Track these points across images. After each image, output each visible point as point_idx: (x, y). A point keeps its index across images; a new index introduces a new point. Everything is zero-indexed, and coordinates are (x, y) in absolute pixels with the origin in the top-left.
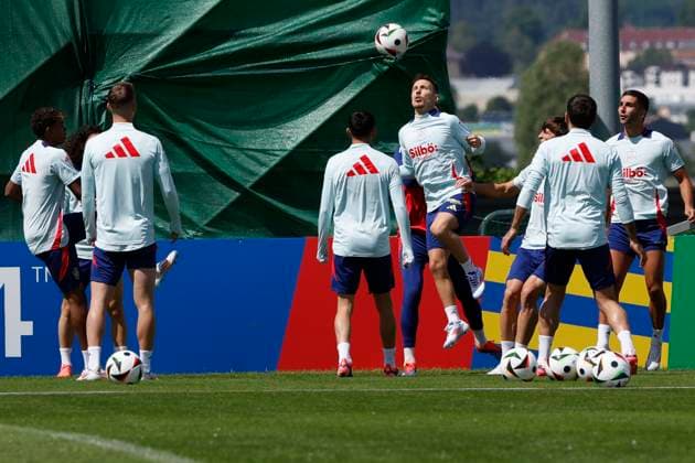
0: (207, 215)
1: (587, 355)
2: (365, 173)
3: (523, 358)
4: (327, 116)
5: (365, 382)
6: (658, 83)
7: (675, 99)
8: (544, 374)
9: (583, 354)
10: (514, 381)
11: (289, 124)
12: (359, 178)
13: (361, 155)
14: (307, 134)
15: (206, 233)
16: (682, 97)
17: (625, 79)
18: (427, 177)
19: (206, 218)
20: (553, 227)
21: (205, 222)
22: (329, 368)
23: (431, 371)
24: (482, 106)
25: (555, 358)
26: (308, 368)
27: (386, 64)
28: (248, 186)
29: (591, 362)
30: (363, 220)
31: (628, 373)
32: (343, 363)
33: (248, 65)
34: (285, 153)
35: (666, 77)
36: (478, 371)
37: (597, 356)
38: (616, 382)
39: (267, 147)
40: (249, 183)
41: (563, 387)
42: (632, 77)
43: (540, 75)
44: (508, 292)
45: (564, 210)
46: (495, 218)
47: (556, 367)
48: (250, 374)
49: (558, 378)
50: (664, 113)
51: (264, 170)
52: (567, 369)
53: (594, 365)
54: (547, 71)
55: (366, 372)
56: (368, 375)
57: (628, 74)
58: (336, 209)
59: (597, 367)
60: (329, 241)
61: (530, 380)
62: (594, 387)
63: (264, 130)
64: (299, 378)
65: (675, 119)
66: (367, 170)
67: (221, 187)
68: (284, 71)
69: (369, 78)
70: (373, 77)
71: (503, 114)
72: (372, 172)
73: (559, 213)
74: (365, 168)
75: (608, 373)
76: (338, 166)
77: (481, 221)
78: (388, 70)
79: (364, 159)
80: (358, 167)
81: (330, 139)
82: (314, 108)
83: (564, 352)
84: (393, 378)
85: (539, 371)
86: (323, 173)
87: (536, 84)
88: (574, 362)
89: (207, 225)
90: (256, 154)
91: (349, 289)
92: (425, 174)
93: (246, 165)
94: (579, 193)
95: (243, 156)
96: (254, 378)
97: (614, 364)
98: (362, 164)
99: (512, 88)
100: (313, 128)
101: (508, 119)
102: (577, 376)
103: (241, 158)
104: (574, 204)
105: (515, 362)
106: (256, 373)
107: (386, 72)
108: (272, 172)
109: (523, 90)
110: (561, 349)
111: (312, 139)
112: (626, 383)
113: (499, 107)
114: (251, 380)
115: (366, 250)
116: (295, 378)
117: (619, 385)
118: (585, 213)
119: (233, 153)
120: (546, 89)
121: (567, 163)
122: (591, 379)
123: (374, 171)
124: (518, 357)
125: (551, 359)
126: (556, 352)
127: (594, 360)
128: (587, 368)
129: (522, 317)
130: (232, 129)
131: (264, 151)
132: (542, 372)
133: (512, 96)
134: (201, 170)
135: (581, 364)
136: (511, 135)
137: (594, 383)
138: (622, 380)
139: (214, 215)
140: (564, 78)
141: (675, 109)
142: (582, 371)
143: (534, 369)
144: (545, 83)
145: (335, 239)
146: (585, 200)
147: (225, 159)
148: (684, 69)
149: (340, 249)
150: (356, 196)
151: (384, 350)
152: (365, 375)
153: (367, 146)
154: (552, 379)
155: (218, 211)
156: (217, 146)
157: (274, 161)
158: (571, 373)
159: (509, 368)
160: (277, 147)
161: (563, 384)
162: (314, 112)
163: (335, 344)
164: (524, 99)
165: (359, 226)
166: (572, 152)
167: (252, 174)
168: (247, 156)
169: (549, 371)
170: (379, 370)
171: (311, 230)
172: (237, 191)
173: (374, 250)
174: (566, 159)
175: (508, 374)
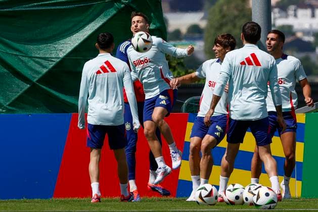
0: (9, 99)
1: (250, 189)
2: (108, 72)
3: (209, 190)
4: (86, 37)
5: (109, 206)
6: (295, 16)
7: (306, 26)
8: (222, 201)
9: (247, 188)
10: (203, 205)
11: (61, 42)
12: (103, 75)
13: (105, 61)
14: (73, 47)
15: (8, 111)
16: (311, 25)
17: (274, 13)
18: (145, 78)
19: (8, 101)
20: (234, 107)
21: (8, 104)
22: (86, 196)
23: (150, 199)
24: (184, 30)
25: (229, 190)
26: (73, 196)
27: (123, 3)
28: (35, 80)
29: (252, 193)
30: (106, 102)
31: (276, 200)
32: (96, 197)
33: (35, 4)
34: (58, 60)
35: (301, 12)
36: (181, 199)
37: (256, 189)
38: (268, 206)
39: (48, 56)
40: (35, 78)
41: (235, 209)
42: (279, 13)
43: (221, 11)
44: (192, 145)
45: (241, 96)
46: (191, 101)
47: (230, 196)
48: (36, 200)
49: (231, 203)
50: (299, 35)
51: (45, 71)
52: (237, 197)
53: (254, 195)
54: (225, 8)
55: (109, 199)
56: (111, 201)
57: (276, 10)
58: (90, 95)
59: (256, 196)
60: (85, 115)
61: (214, 205)
62: (254, 209)
63: (45, 45)
64: (67, 203)
65: (307, 39)
66: (109, 70)
67: (17, 81)
68: (58, 7)
69: (112, 12)
70: (114, 12)
71: (197, 35)
72: (112, 71)
73: (238, 98)
74: (108, 69)
75: (263, 200)
76: (90, 67)
77: (183, 103)
78: (124, 8)
79: (107, 63)
80: (103, 68)
81: (86, 51)
82: (77, 31)
83: (235, 187)
84: (127, 203)
85: (219, 199)
86: (81, 72)
87: (218, 17)
88: (241, 193)
89: (9, 105)
90: (39, 60)
91: (99, 146)
92: (143, 77)
93: (33, 67)
94: (251, 85)
95: (32, 62)
96: (38, 202)
97: (267, 195)
98: (106, 66)
99: (203, 19)
100: (77, 44)
101: (200, 39)
102: (243, 202)
103: (31, 63)
104: (247, 92)
105: (204, 193)
106: (39, 199)
107: (123, 9)
108: (50, 72)
109: (209, 20)
110: (234, 185)
111: (75, 51)
112: (275, 206)
113: (195, 31)
114: (37, 204)
115: (108, 120)
116: (65, 202)
117: (270, 208)
118: (254, 98)
119: (25, 59)
120: (224, 20)
121: (243, 66)
122: (252, 204)
123: (113, 70)
124: (206, 189)
125: (227, 191)
126: (230, 187)
127: (254, 192)
128: (250, 196)
129: (203, 163)
130: (25, 44)
131: (45, 59)
132: (221, 199)
133: (203, 24)
134: (5, 70)
135: (246, 194)
136: (202, 49)
137: (254, 207)
138: (272, 205)
139: (13, 99)
140: (236, 13)
141: (307, 33)
142: (247, 199)
143: (216, 198)
144: (224, 16)
145: (89, 114)
146: (255, 90)
147: (20, 63)
148: (312, 7)
149: (92, 120)
150: (102, 86)
151: (120, 185)
152: (108, 201)
153: (109, 55)
154: (227, 204)
155: (16, 96)
156: (16, 55)
157: (51, 65)
158: (240, 200)
159: (200, 197)
160: (53, 56)
161: (235, 207)
162: (77, 34)
163: (90, 183)
164: (210, 26)
165: (104, 105)
166: (246, 59)
167: (38, 73)
168: (34, 61)
169: (226, 199)
170: (118, 198)
171: (75, 108)
172: (28, 84)
173: (113, 121)
174: (243, 63)
175: (200, 201)
